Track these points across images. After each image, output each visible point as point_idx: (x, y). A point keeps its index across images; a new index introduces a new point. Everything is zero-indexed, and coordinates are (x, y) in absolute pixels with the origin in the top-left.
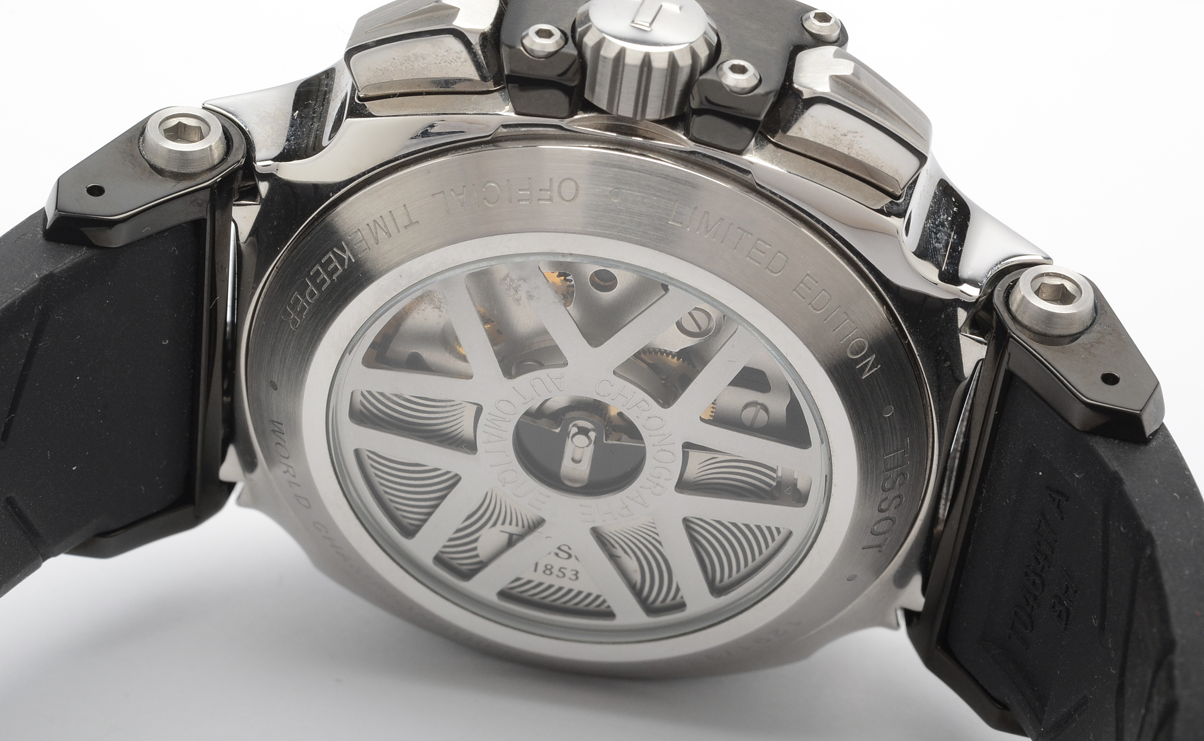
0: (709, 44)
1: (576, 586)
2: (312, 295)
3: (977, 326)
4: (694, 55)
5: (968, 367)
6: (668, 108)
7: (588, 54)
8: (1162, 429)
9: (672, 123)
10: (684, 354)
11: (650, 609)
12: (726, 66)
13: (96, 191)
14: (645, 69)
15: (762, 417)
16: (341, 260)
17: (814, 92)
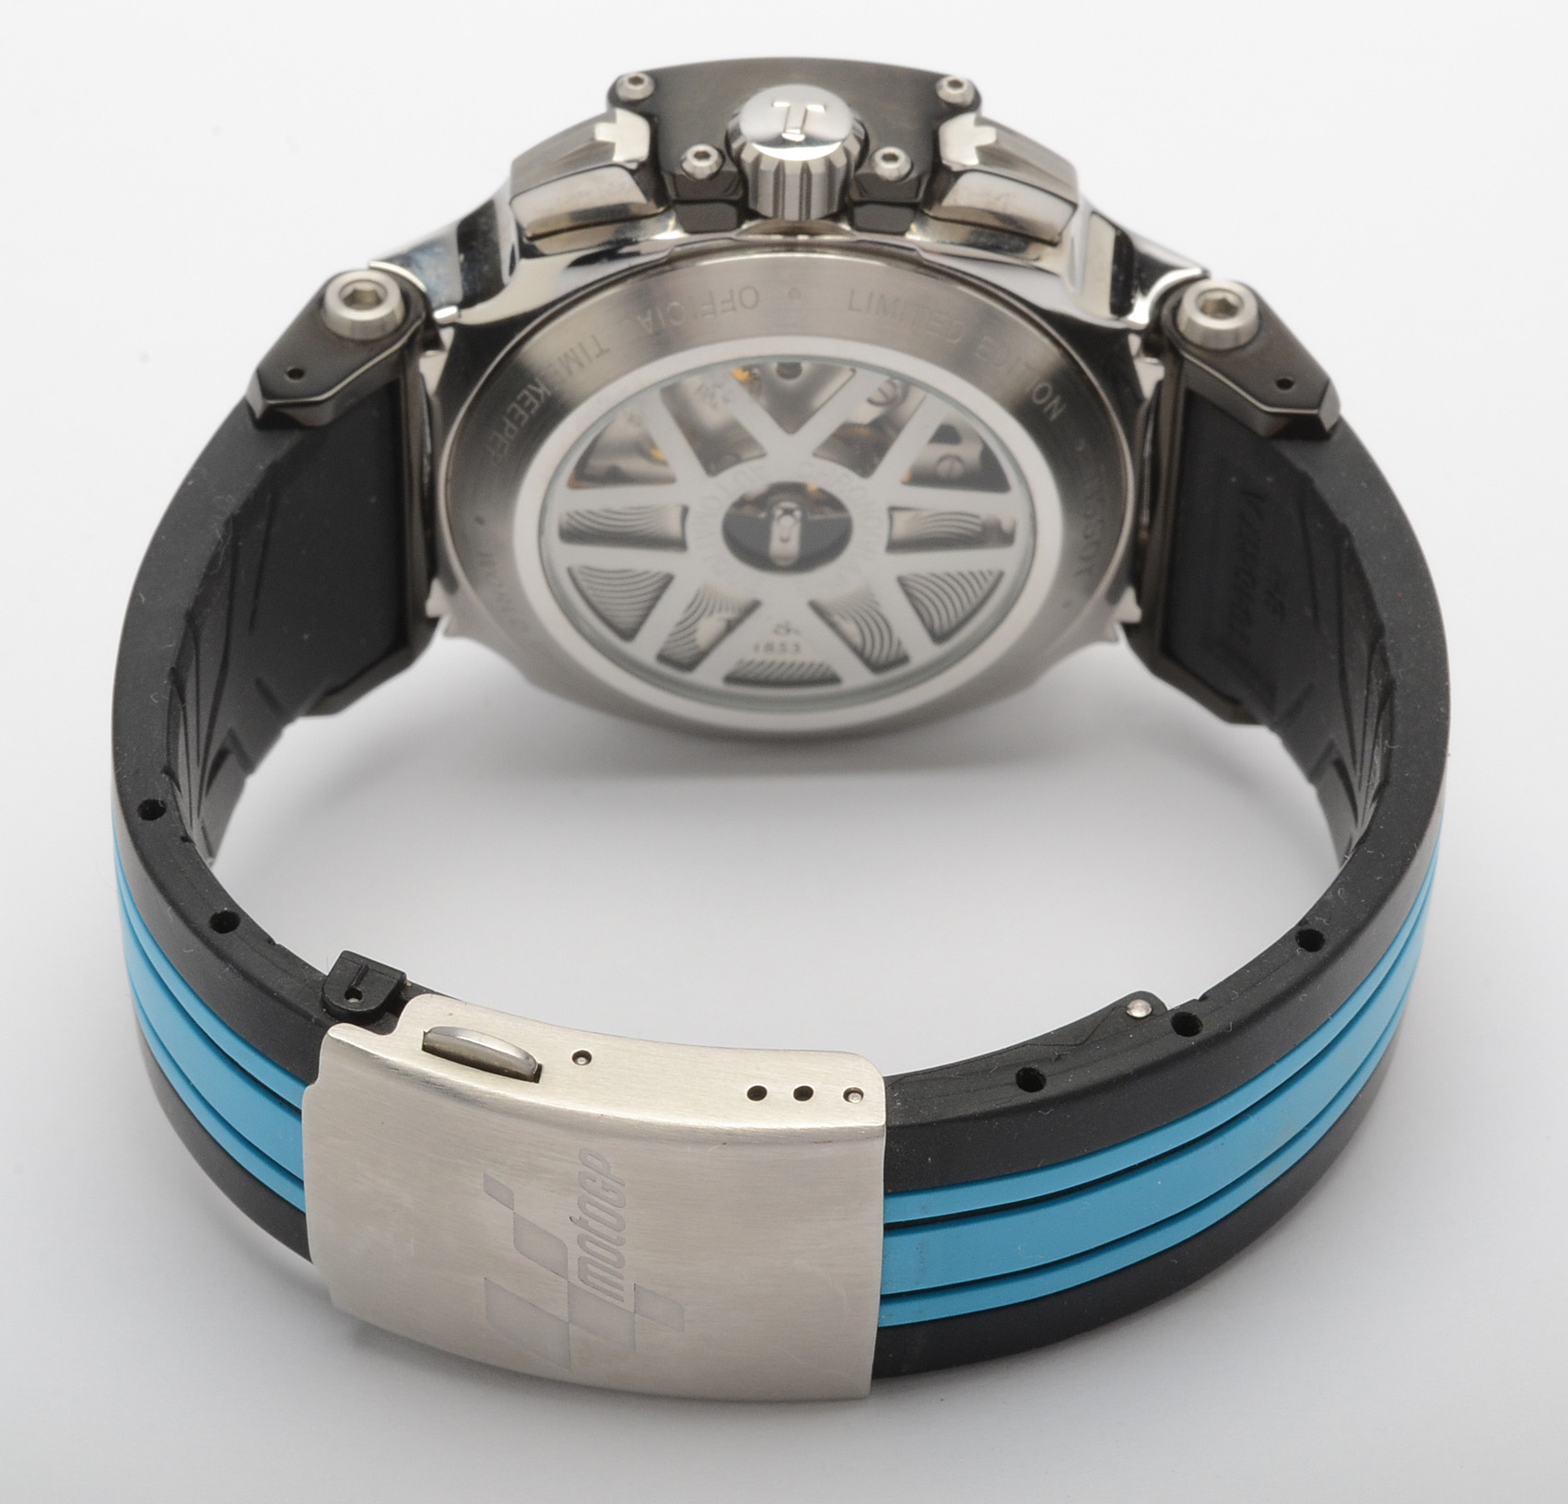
0: (858, 139)
1: (799, 658)
2: (511, 431)
3: (1150, 348)
4: (847, 153)
5: (1148, 388)
6: (830, 203)
7: (748, 170)
8: (1340, 423)
9: (835, 217)
10: (876, 424)
11: (876, 667)
12: (878, 156)
13: (296, 374)
14: (805, 175)
15: (958, 468)
16: (537, 396)
17: (964, 166)
